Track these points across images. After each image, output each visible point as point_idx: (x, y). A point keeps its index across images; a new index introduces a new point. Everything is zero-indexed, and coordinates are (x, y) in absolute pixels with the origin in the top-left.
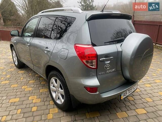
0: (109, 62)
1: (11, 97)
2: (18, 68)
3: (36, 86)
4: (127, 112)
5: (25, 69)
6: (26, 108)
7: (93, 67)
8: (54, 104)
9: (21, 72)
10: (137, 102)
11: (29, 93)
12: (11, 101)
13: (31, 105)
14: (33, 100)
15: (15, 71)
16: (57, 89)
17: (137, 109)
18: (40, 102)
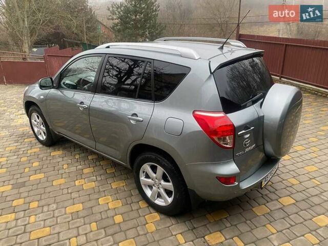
0: (248, 135)
1: (66, 204)
2: (47, 146)
3: (100, 179)
4: (267, 204)
5: (61, 147)
6: (102, 219)
7: (228, 146)
8: (148, 207)
9: (57, 153)
10: (278, 188)
11: (94, 192)
12: (69, 210)
13: (110, 213)
14: (108, 203)
15: (45, 153)
16: (156, 182)
17: (280, 198)
18: (123, 205)
